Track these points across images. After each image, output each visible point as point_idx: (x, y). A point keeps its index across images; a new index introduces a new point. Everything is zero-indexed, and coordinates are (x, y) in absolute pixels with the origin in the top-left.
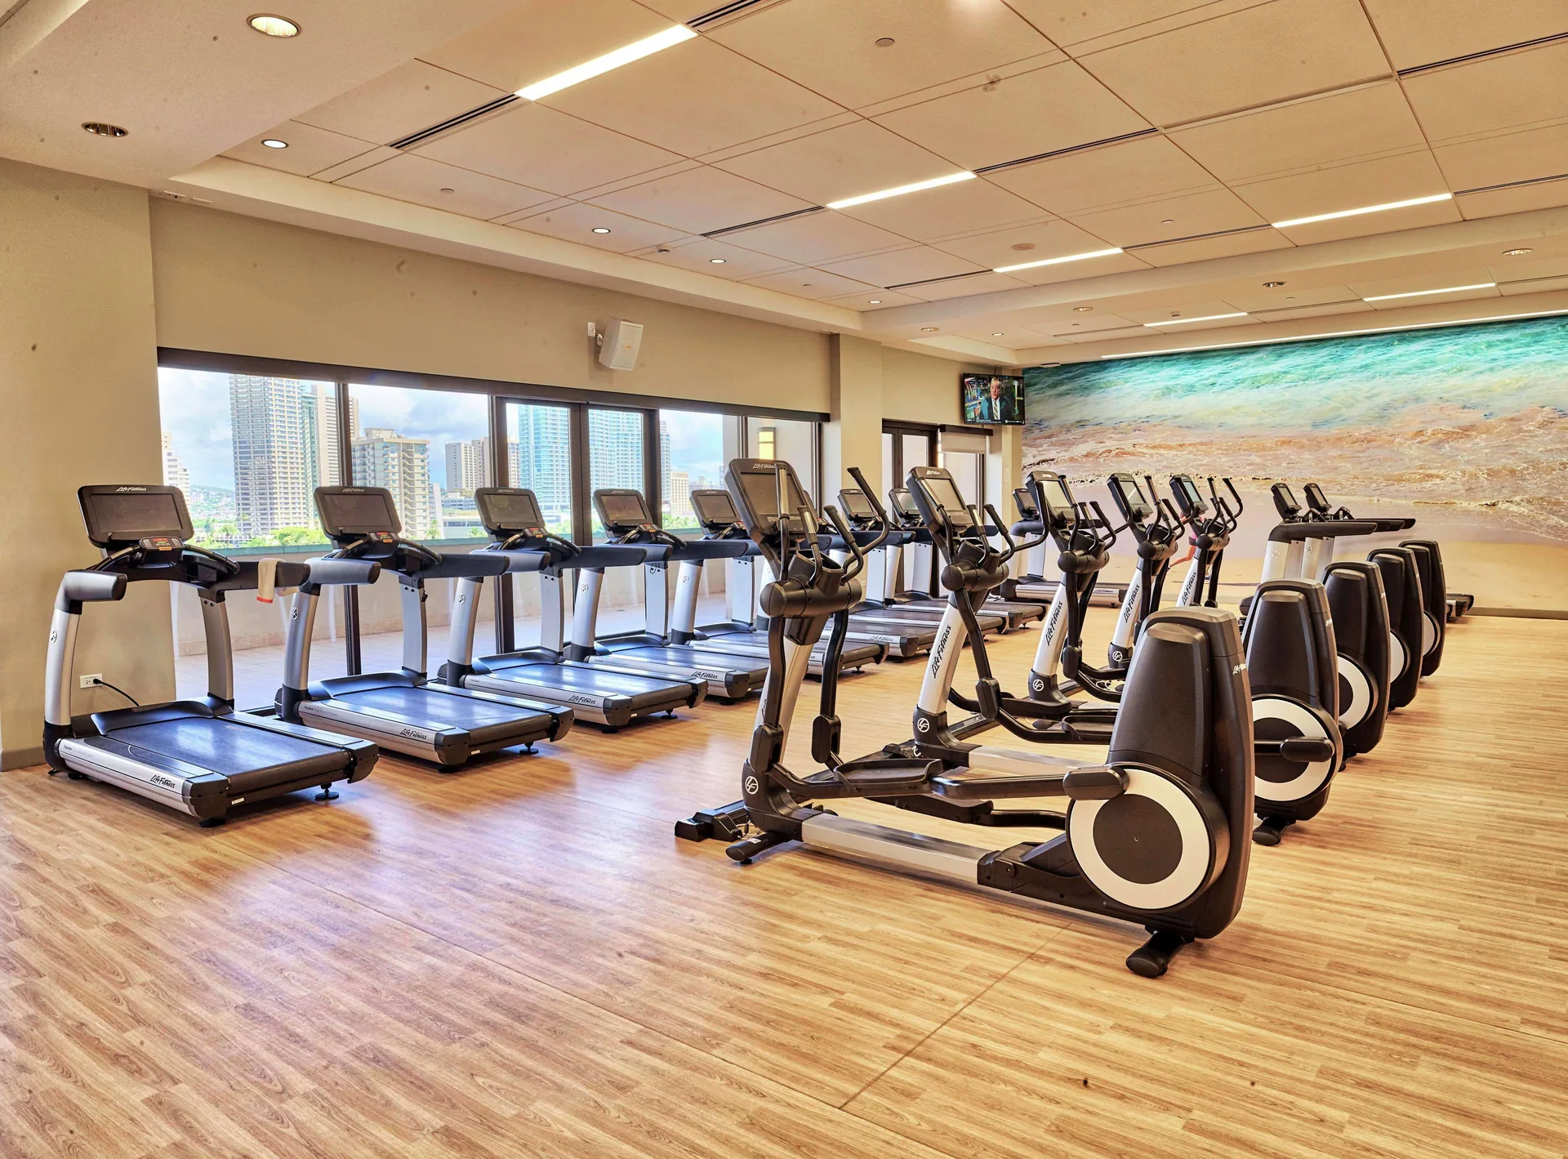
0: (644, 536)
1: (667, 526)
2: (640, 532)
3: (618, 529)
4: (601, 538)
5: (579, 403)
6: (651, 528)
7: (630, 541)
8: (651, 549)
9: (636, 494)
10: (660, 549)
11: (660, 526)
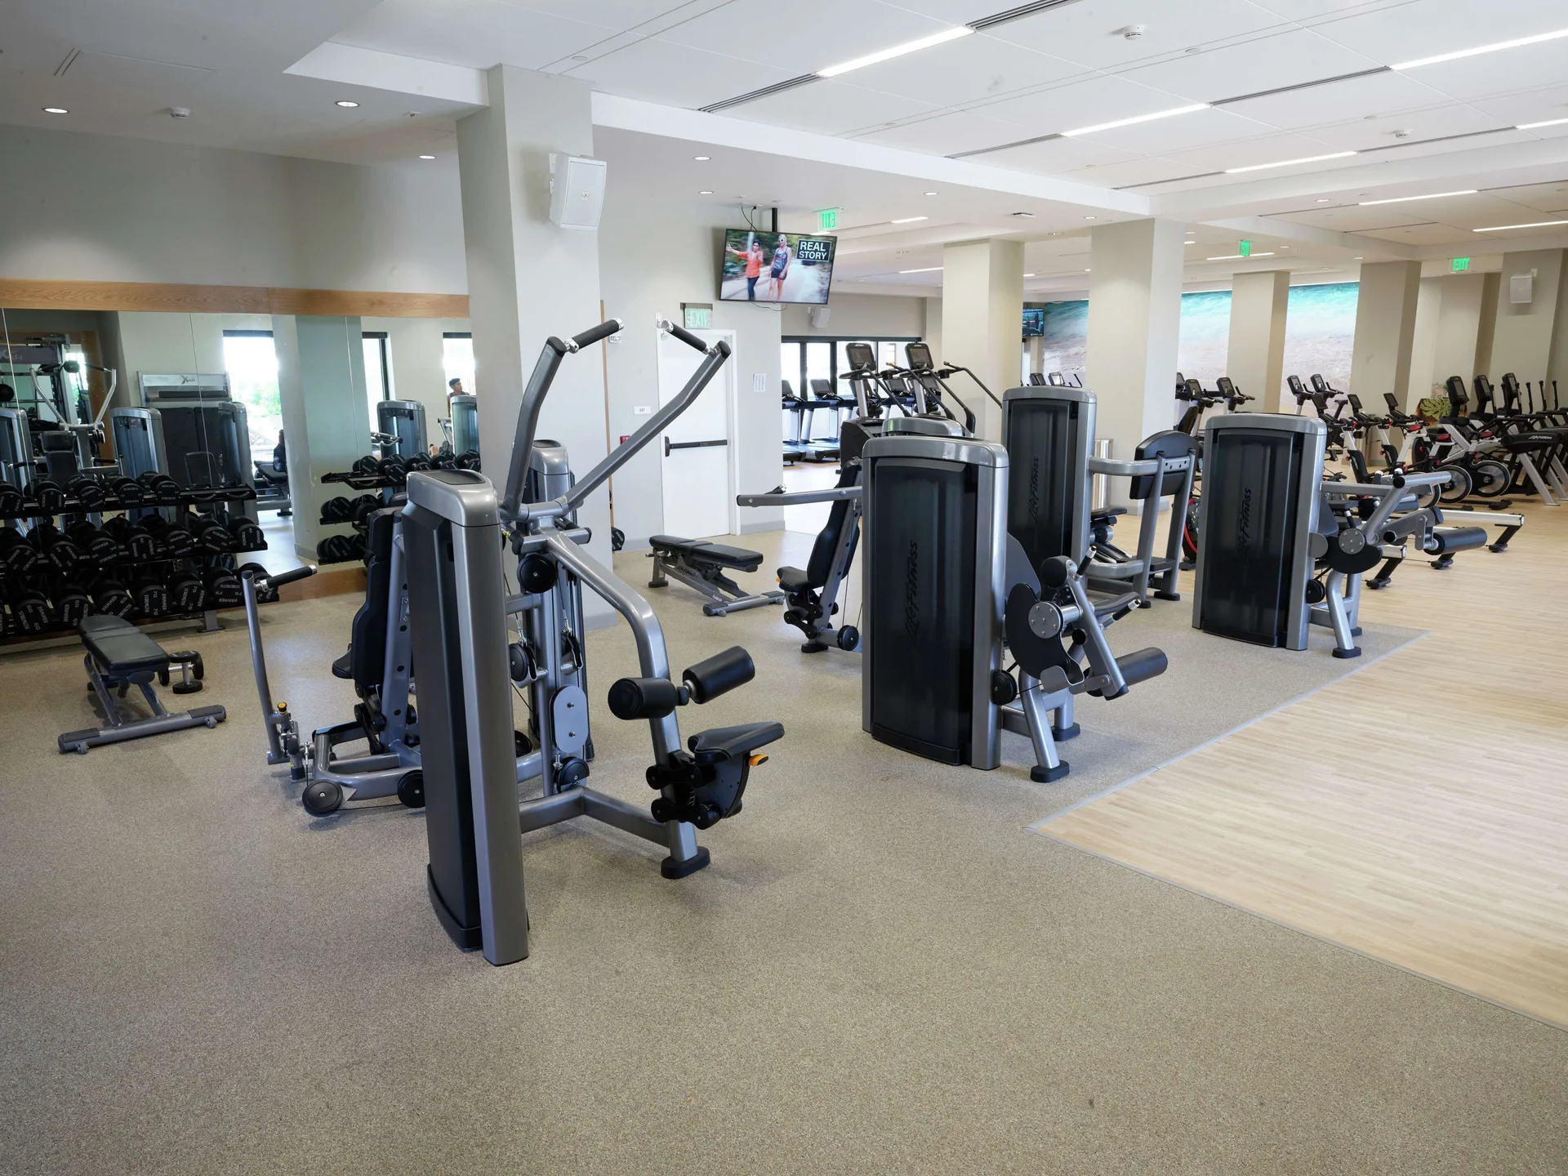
0: (829, 397)
1: (838, 395)
2: (828, 396)
3: (819, 395)
4: (811, 397)
5: (803, 341)
6: (832, 394)
7: (824, 399)
8: (831, 402)
9: (827, 381)
10: (836, 402)
11: (836, 393)
